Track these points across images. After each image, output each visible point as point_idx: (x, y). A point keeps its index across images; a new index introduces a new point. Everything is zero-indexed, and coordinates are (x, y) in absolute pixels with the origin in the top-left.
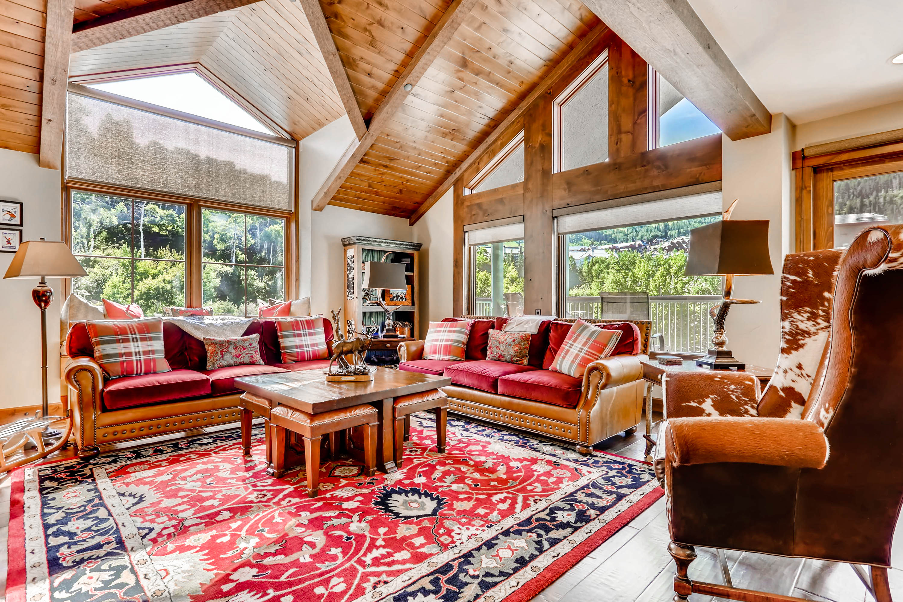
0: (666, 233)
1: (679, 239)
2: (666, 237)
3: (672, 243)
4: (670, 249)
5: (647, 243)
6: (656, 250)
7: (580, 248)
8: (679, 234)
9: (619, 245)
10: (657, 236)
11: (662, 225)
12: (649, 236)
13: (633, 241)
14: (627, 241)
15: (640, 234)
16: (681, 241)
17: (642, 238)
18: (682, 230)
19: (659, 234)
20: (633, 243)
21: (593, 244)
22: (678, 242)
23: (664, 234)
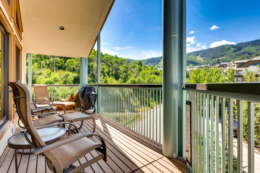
0: (219, 62)
1: (223, 63)
2: (218, 63)
3: (220, 65)
4: (219, 67)
5: (212, 65)
6: (214, 67)
7: (189, 67)
8: (223, 62)
9: (202, 66)
10: (215, 63)
11: (217, 59)
12: (213, 63)
13: (207, 64)
14: (205, 64)
15: (210, 62)
16: (223, 64)
17: (210, 63)
18: (224, 61)
19: (216, 62)
20: (207, 65)
21: (193, 66)
22: (222, 65)
23: (218, 62)
